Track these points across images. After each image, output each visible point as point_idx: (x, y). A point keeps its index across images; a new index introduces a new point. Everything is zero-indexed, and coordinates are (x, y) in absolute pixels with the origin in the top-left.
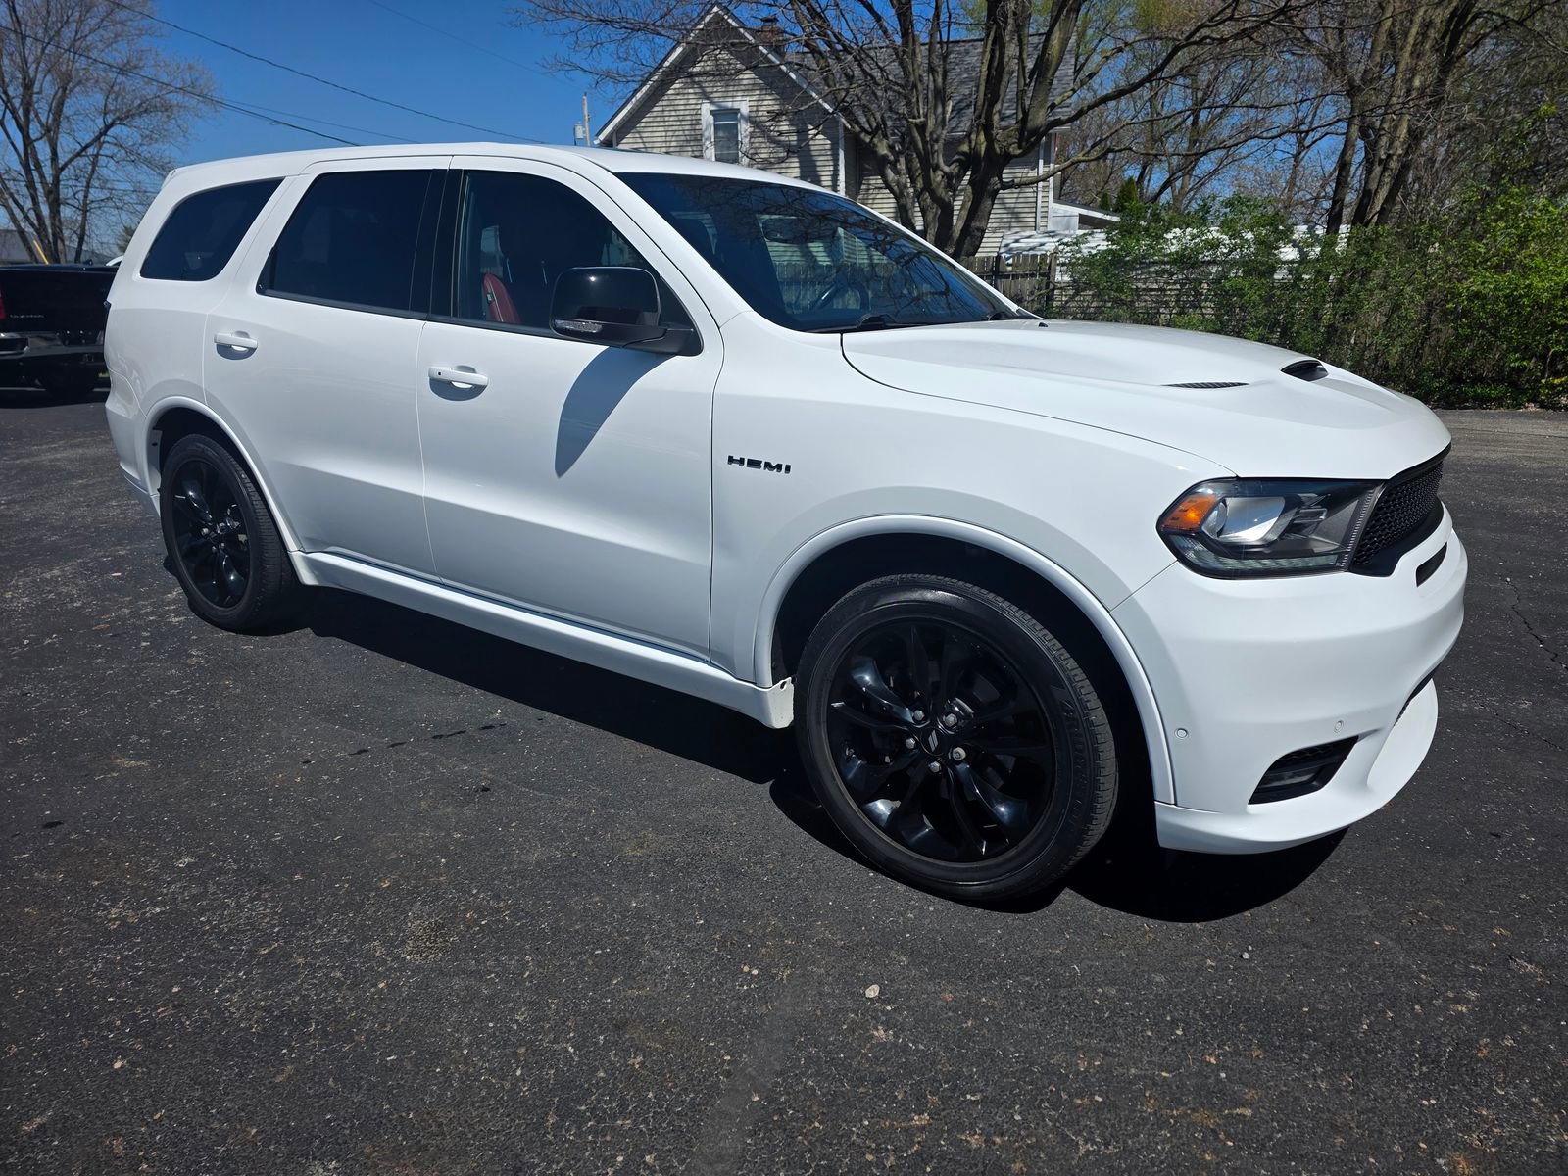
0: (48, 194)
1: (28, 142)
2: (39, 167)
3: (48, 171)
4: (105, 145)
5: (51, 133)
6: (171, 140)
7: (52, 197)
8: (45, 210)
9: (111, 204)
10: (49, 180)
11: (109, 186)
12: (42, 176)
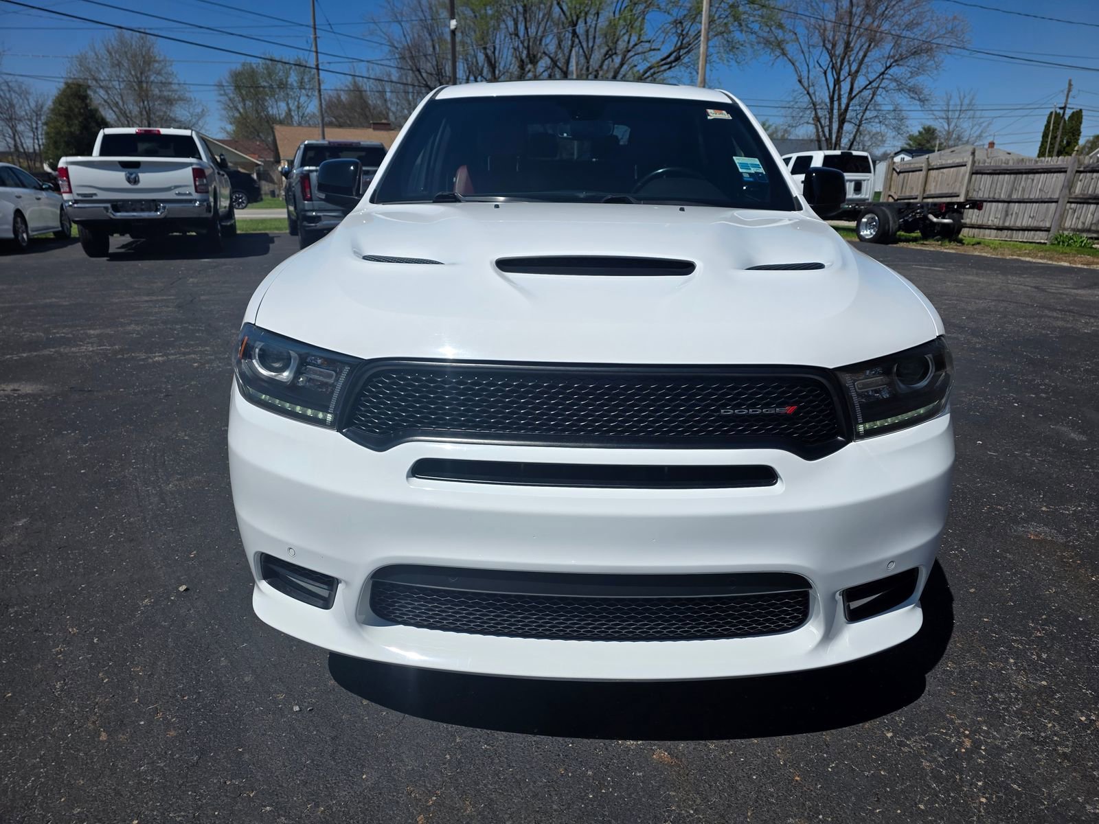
0: (840, 115)
1: (837, 82)
2: (839, 98)
3: (844, 101)
4: (884, 81)
5: (854, 76)
6: (929, 73)
7: (842, 117)
8: (835, 126)
9: (877, 120)
10: (843, 106)
11: (877, 108)
12: (840, 105)
